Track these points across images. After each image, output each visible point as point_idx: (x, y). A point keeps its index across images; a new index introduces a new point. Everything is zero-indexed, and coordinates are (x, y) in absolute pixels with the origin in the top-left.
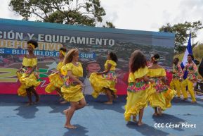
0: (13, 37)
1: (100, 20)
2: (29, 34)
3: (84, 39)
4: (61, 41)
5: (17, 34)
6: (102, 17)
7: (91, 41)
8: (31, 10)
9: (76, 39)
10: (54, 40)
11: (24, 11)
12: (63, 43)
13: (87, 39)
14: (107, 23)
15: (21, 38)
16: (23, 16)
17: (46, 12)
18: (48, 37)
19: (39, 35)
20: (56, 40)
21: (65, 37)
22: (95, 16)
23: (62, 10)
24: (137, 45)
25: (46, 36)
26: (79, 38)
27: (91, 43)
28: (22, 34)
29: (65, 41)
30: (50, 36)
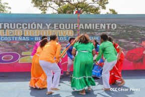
0: (35, 28)
1: (104, 8)
2: (47, 24)
3: (90, 25)
4: (72, 28)
5: (38, 24)
6: (106, 5)
7: (96, 26)
8: (48, 5)
9: (84, 25)
10: (66, 28)
11: (43, 6)
12: (73, 30)
13: (93, 25)
14: (110, 10)
15: (41, 27)
16: (42, 10)
17: (59, 5)
18: (62, 26)
19: (55, 24)
20: (68, 27)
21: (75, 25)
22: (100, 5)
23: (72, 3)
24: (137, 27)
25: (60, 25)
26: (86, 25)
27: (96, 28)
28: (42, 24)
29: (75, 28)
30: (63, 25)
